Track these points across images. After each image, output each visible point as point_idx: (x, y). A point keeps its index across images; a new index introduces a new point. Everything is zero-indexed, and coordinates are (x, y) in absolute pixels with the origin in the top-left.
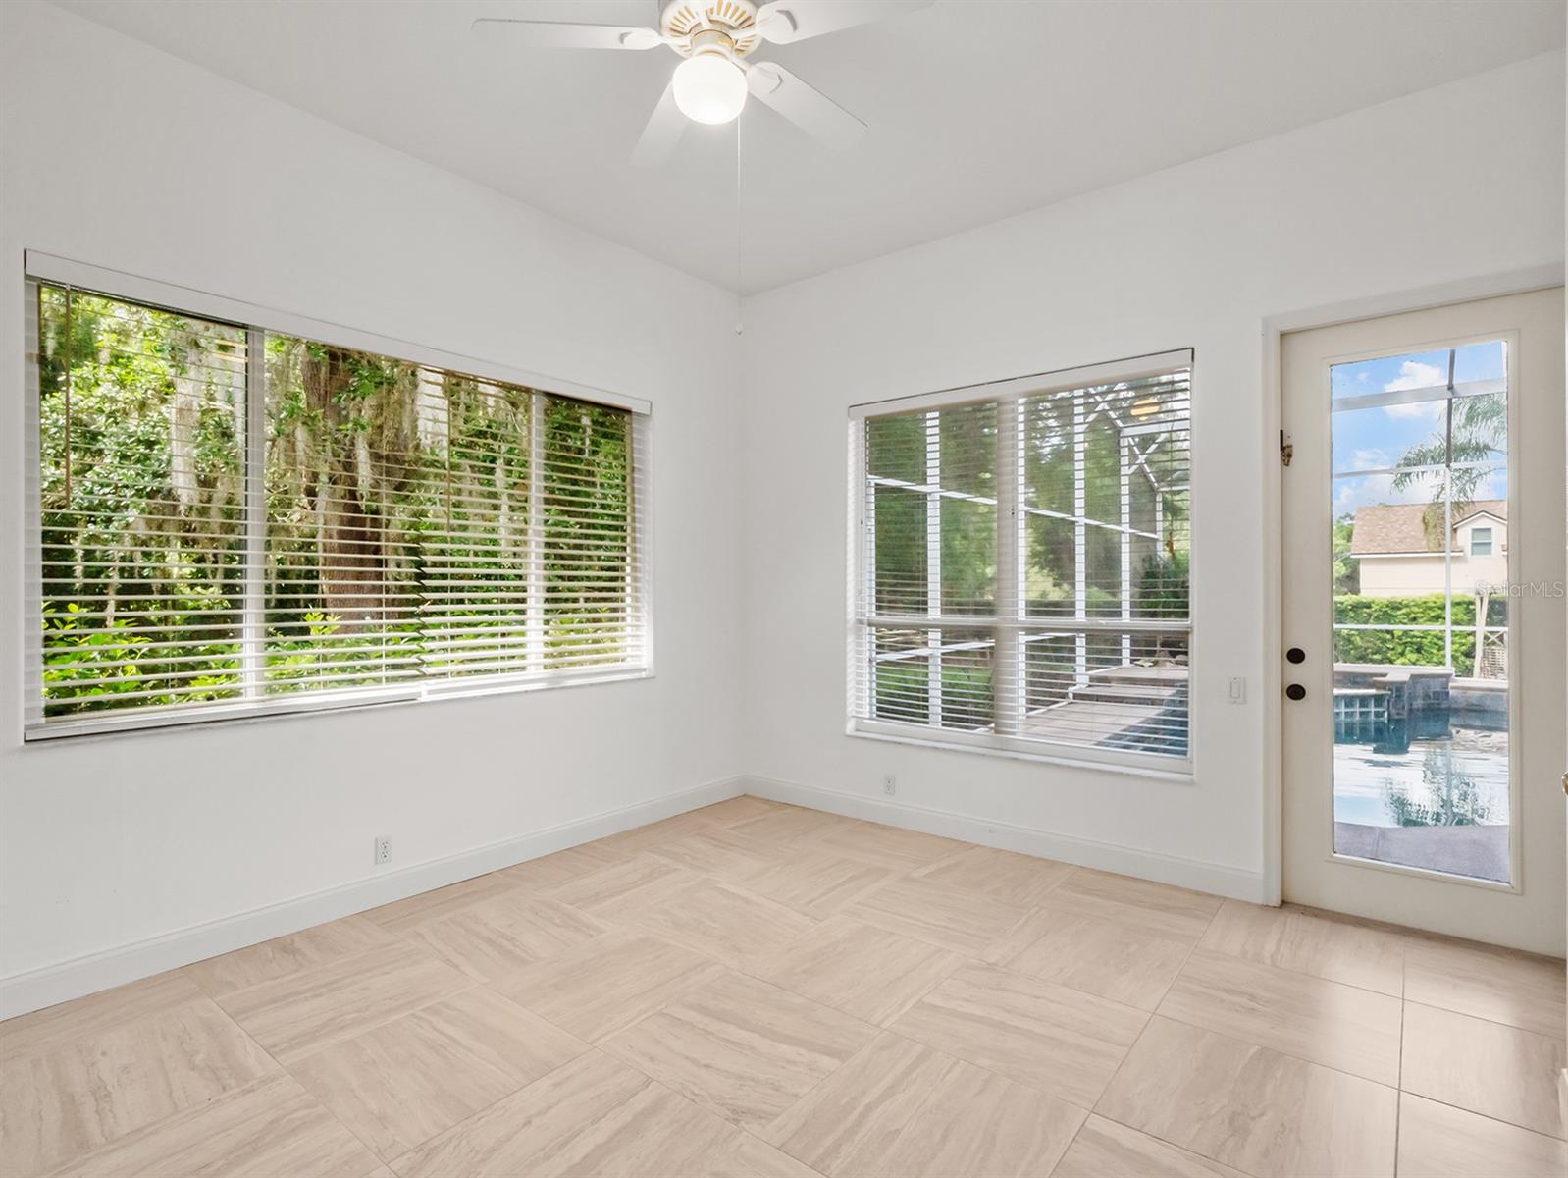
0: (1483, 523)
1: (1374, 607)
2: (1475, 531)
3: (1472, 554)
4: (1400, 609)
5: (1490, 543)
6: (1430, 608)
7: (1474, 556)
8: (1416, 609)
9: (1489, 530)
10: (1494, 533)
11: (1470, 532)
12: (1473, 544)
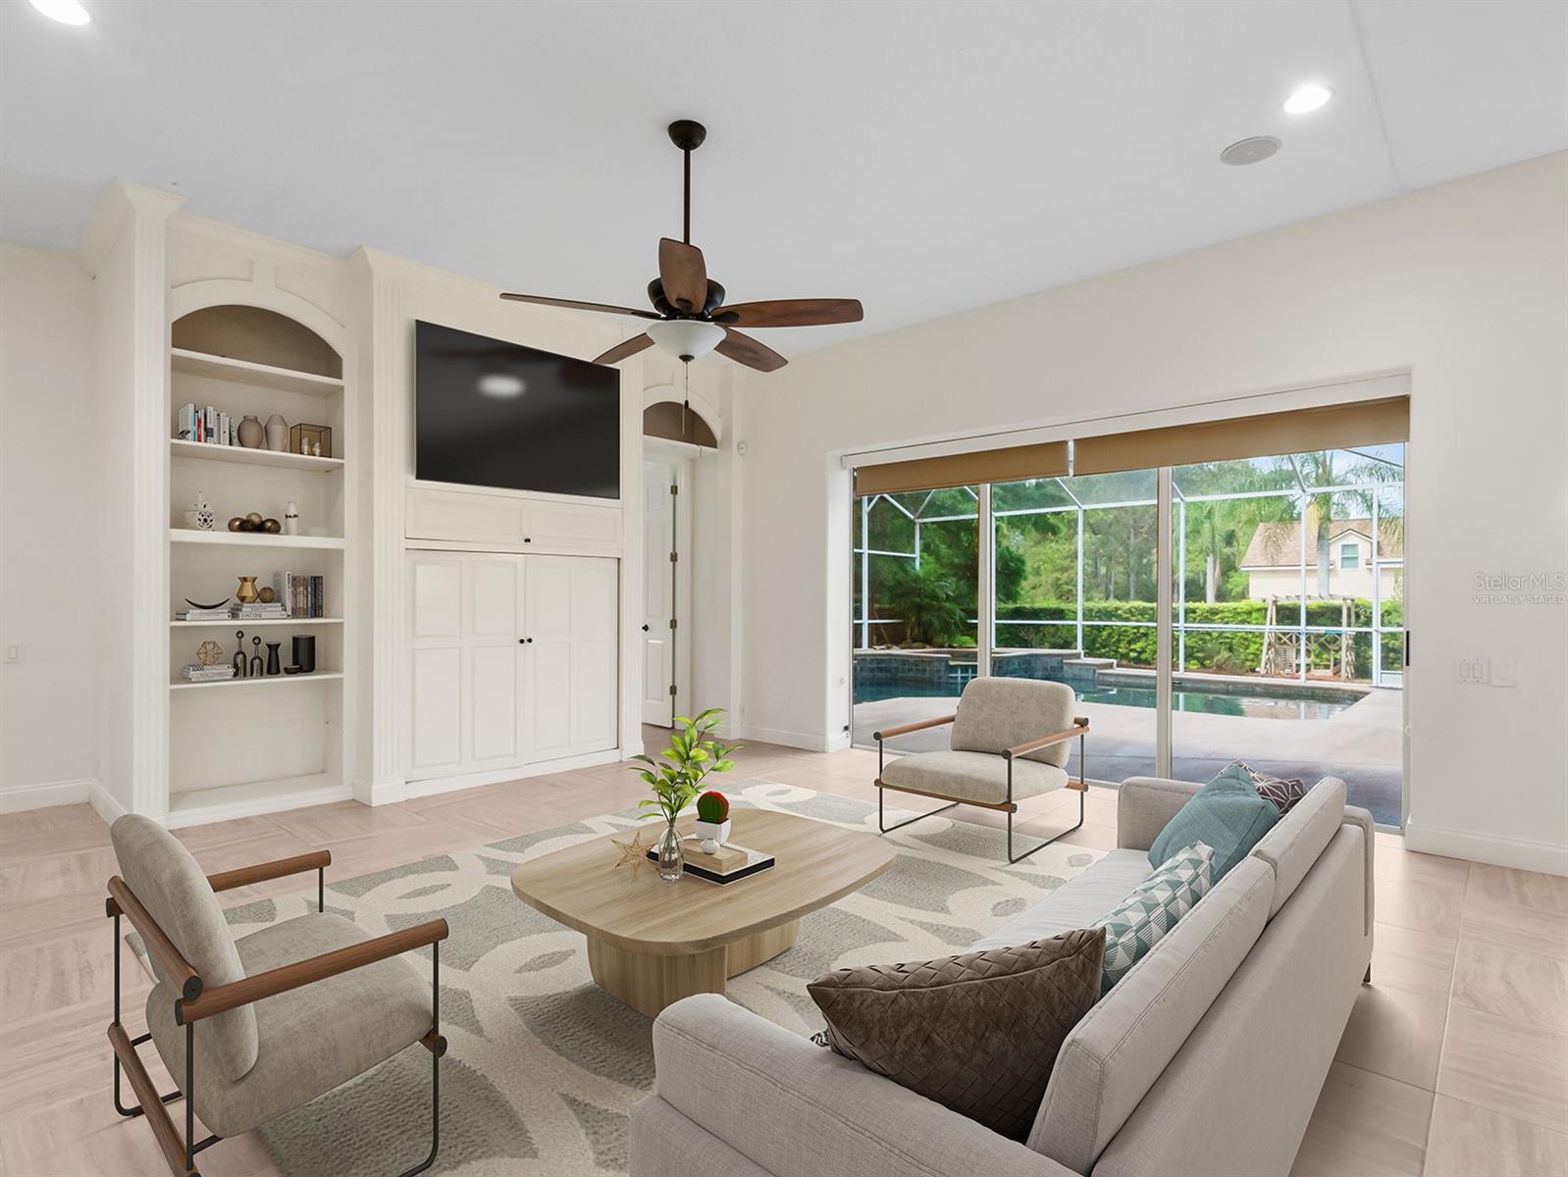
0: (1352, 539)
1: (1199, 612)
2: (1344, 546)
3: (1343, 566)
4: (1217, 614)
5: (1356, 558)
6: (1239, 614)
7: (1344, 569)
8: (1228, 614)
9: (1355, 546)
10: (1360, 548)
11: (1340, 549)
12: (1343, 559)
